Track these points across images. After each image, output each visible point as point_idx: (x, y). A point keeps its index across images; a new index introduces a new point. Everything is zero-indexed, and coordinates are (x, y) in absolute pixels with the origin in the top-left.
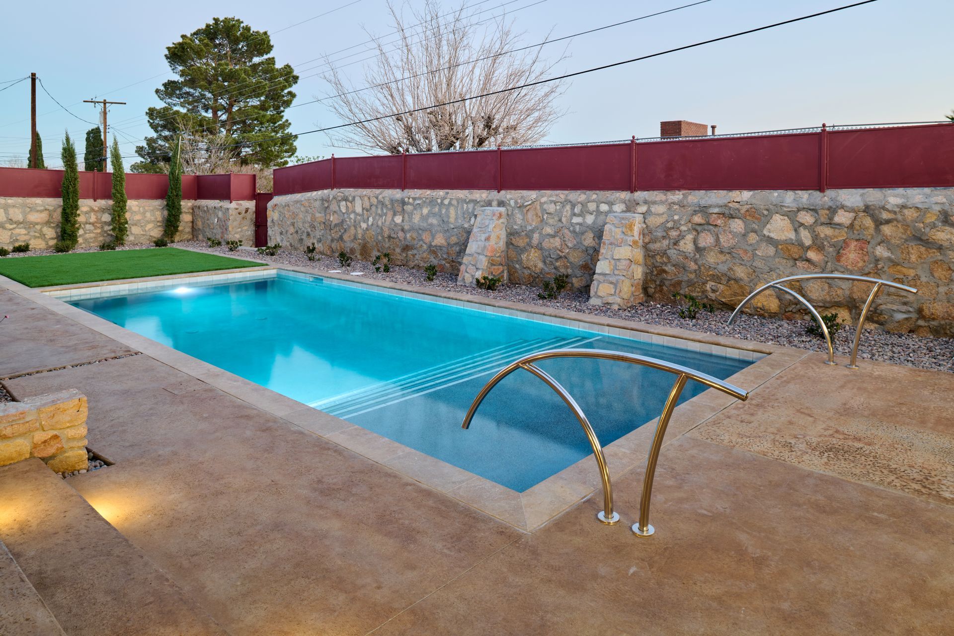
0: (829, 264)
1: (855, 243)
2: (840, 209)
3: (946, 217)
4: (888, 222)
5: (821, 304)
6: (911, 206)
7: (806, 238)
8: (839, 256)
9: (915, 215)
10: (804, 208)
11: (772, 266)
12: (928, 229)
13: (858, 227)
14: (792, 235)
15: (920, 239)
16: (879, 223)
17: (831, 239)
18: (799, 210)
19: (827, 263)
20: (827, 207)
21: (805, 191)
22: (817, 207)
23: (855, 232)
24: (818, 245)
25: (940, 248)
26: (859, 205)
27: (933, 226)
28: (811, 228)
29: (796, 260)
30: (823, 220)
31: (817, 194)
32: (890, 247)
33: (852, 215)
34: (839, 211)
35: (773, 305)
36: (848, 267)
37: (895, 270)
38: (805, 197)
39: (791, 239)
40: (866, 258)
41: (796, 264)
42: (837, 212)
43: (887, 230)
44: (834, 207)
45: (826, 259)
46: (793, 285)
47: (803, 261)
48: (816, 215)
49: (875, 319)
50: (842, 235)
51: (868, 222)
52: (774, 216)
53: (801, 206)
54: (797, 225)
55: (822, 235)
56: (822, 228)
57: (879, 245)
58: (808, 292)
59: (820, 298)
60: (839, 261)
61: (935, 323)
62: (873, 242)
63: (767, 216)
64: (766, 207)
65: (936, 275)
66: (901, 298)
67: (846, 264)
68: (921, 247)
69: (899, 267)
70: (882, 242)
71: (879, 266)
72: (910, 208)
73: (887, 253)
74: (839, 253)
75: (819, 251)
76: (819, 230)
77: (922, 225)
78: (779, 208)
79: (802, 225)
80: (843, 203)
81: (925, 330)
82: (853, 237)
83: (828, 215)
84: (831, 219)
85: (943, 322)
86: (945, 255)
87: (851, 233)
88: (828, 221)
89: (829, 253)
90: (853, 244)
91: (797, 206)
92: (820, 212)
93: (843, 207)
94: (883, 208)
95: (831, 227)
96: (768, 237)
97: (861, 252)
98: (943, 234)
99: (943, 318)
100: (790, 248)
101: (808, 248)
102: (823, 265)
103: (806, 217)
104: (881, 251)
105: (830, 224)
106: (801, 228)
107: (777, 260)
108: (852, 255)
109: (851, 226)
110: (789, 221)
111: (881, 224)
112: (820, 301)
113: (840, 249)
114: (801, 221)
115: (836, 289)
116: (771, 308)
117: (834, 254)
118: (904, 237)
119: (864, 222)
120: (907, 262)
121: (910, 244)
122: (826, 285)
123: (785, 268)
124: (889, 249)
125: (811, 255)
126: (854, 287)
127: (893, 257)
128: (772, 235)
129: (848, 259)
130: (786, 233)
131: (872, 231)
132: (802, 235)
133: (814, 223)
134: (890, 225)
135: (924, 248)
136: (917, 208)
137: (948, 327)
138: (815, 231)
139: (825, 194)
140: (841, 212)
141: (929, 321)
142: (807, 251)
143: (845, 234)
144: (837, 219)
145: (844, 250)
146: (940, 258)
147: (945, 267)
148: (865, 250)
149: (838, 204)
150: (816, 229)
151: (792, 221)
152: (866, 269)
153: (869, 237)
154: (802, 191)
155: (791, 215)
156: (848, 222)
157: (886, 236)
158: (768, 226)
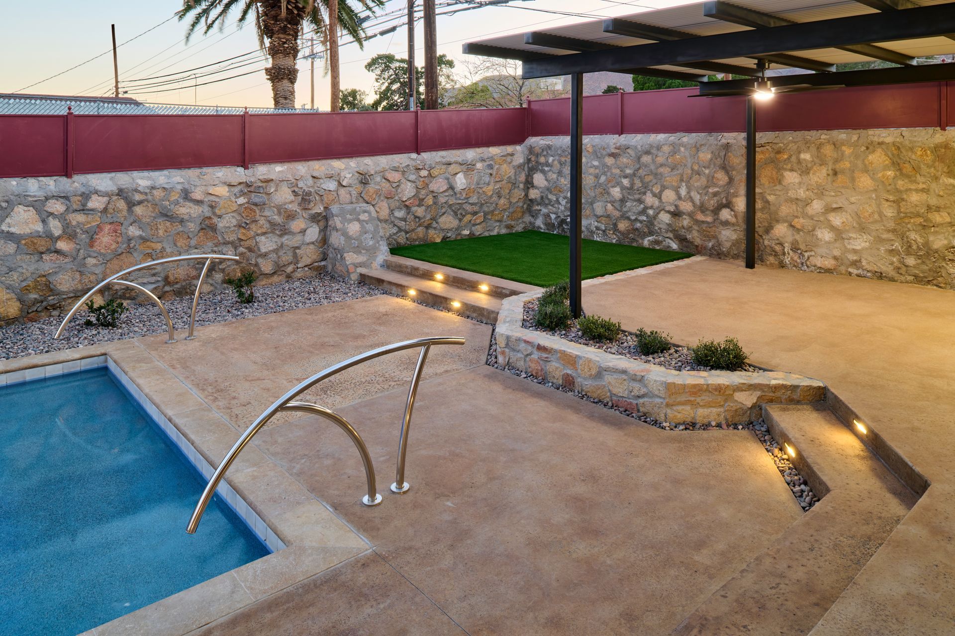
0: (82, 251)
1: (109, 226)
2: (93, 194)
3: (186, 195)
4: (140, 203)
5: (72, 295)
6: (159, 187)
7: (56, 227)
8: (92, 242)
9: (163, 194)
10: (54, 196)
11: (13, 266)
12: (172, 206)
13: (111, 211)
14: (39, 227)
15: (166, 216)
16: (131, 204)
17: (84, 225)
18: (47, 199)
19: (79, 250)
20: (80, 193)
21: (48, 178)
22: (69, 194)
23: (108, 215)
24: (69, 234)
25: (182, 221)
26: (113, 189)
27: (177, 203)
28: (61, 217)
29: (42, 253)
30: (75, 207)
31: (64, 179)
32: (141, 226)
33: (106, 199)
34: (93, 196)
35: (12, 310)
36: (101, 251)
37: (144, 246)
38: (51, 184)
39: (38, 232)
40: (119, 240)
41: (42, 258)
42: (90, 198)
43: (138, 210)
44: (87, 193)
45: (78, 247)
46: (38, 282)
47: (51, 253)
48: (68, 203)
49: (128, 295)
50: (94, 221)
51: (122, 204)
52: (15, 208)
53: (50, 194)
54: (44, 215)
55: (74, 223)
56: (73, 215)
57: (131, 225)
58: (58, 285)
59: (72, 289)
60: (92, 246)
61: (178, 286)
62: (126, 223)
63: (6, 208)
64: (6, 198)
65: (179, 244)
66: (150, 271)
67: (99, 248)
68: (167, 222)
69: (148, 243)
70: (134, 222)
71: (132, 245)
72: (158, 189)
73: (138, 232)
74: (92, 238)
75: (70, 239)
76: (71, 218)
77: (168, 203)
78: (23, 199)
79: (51, 214)
80: (97, 188)
81: (170, 294)
82: (107, 220)
83: (80, 201)
84: (84, 205)
85: (184, 284)
86: (185, 226)
87: (105, 217)
88: (81, 208)
89: (81, 240)
90: (107, 228)
91: (45, 195)
92: (73, 199)
93: (96, 192)
94: (136, 190)
95: (84, 214)
96: (8, 232)
97: (114, 234)
98: (184, 209)
99: (184, 280)
100: (36, 241)
101: (59, 238)
102: (74, 253)
103: (56, 206)
104: (134, 231)
105: (83, 210)
106: (50, 218)
107: (19, 257)
108: (105, 239)
109: (105, 210)
110: (35, 212)
111: (134, 205)
112: (71, 292)
113: (93, 235)
114: (50, 210)
115: (89, 275)
116: (9, 314)
117: (87, 241)
118: (153, 215)
119: (118, 205)
120: (155, 237)
121: (159, 221)
122: (78, 273)
123: (28, 265)
124: (140, 228)
125: (62, 245)
126: (107, 270)
127: (144, 234)
128: (12, 230)
129: (101, 243)
130: (31, 226)
131: (125, 213)
132: (51, 226)
133: (65, 211)
134: (141, 205)
135: (169, 223)
136: (164, 188)
137: (188, 287)
138: (66, 220)
139: (73, 179)
140: (94, 197)
141: (173, 285)
142: (56, 242)
143: (99, 219)
144: (90, 205)
145: (97, 235)
146: (181, 229)
147: (186, 236)
148: (119, 232)
149: (92, 189)
150: (67, 217)
151: (38, 211)
152: (120, 250)
153: (122, 219)
154: (46, 178)
155: (38, 205)
156: (102, 207)
157: (138, 217)
158: (8, 220)
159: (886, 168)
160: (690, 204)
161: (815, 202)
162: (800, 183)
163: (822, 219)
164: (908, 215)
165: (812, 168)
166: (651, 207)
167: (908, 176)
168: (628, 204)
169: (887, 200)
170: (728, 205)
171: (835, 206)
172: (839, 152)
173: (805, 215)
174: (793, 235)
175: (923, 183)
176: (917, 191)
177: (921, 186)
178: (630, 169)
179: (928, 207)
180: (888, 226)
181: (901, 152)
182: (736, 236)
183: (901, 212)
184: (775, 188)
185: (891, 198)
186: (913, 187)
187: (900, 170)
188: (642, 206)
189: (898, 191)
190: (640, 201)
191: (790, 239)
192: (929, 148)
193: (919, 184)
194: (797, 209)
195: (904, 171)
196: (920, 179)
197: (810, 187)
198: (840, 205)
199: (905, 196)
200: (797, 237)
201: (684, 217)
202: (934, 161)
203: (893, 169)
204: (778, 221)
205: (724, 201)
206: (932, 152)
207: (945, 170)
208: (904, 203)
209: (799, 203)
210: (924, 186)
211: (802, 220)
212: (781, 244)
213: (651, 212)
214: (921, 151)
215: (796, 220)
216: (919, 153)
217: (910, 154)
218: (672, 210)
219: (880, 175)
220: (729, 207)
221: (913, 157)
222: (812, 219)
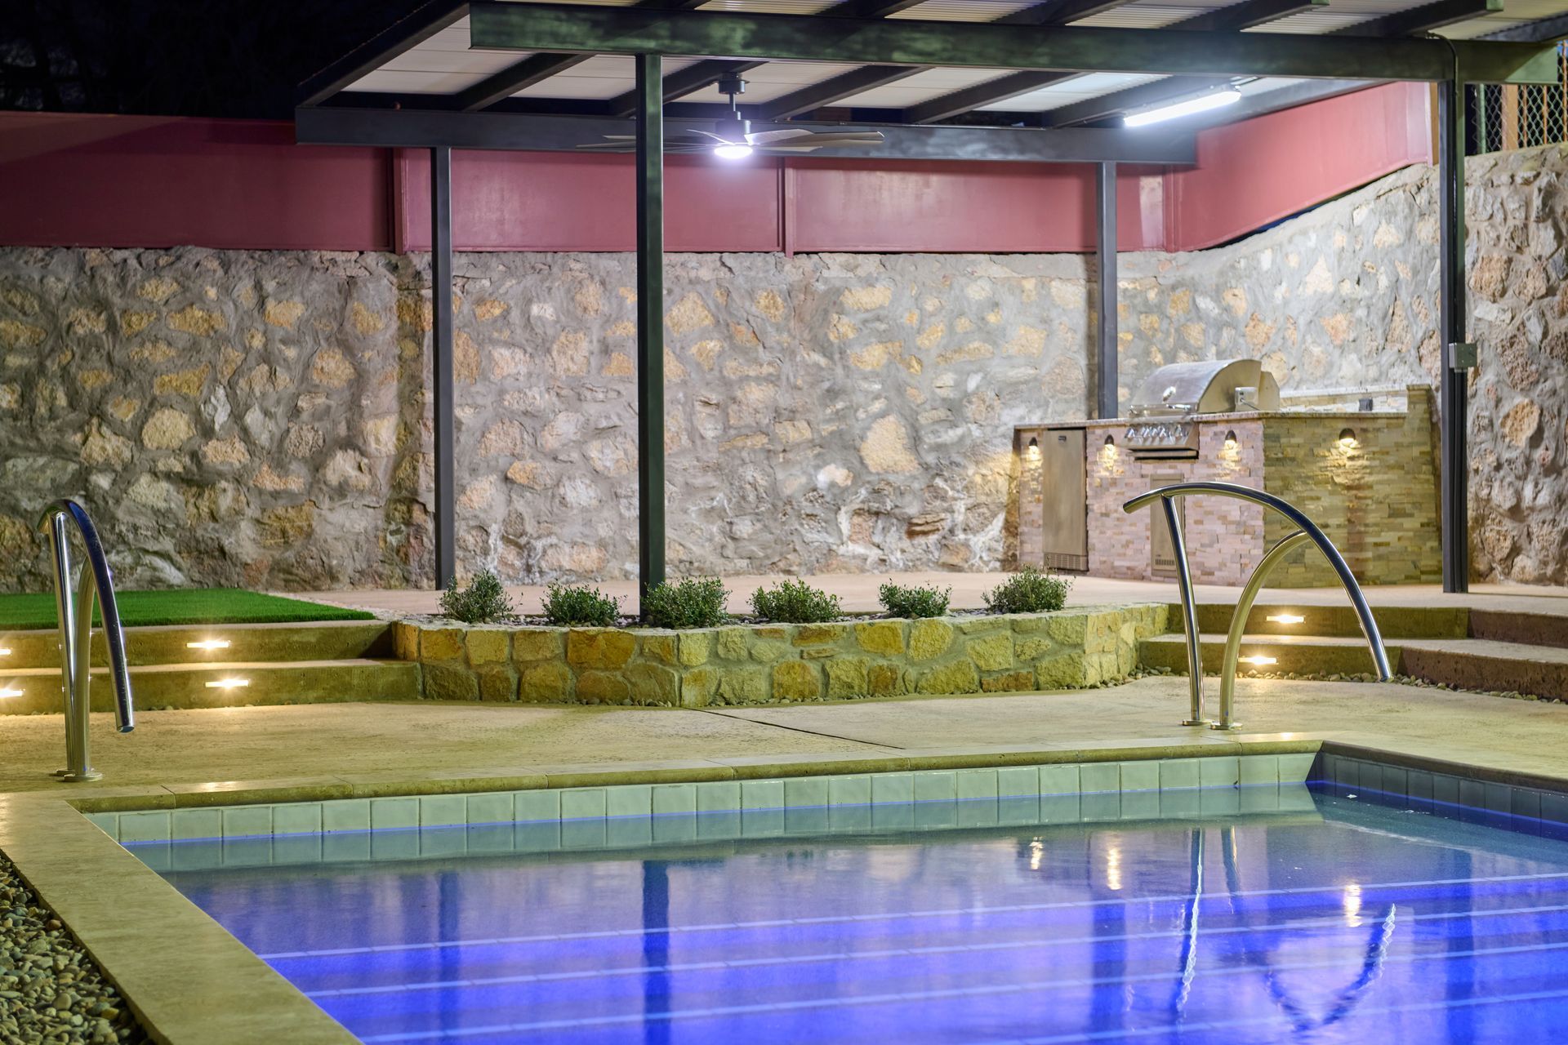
159: (704, 335)
160: (240, 446)
161: (562, 417)
162: (530, 375)
163: (575, 456)
164: (744, 431)
165: (555, 339)
166: (107, 467)
167: (745, 352)
168: (19, 464)
169: (707, 404)
170: (352, 442)
171: (604, 424)
172: (614, 301)
173: (538, 450)
174: (510, 501)
175: (770, 364)
176: (758, 379)
177: (767, 370)
178: (23, 352)
179: (776, 411)
180: (705, 458)
181: (733, 300)
182: (363, 524)
183: (730, 427)
184: (473, 389)
185: (714, 398)
186: (752, 373)
187: (730, 338)
188: (72, 467)
189: (726, 383)
190: (60, 452)
191: (500, 512)
192: (780, 291)
193: (761, 365)
194: (522, 438)
195: (738, 339)
196: (764, 356)
197: (552, 383)
198: (615, 421)
199: (739, 394)
200: (519, 505)
201: (223, 484)
202: (787, 319)
203: (716, 335)
204: (474, 471)
205: (342, 430)
206: (785, 300)
207: (806, 335)
208: (735, 407)
209: (527, 422)
210: (771, 370)
211: (530, 464)
212: (483, 530)
213: (103, 481)
214: (767, 297)
215: (517, 465)
216: (763, 302)
217: (748, 304)
218: (178, 468)
219: (694, 350)
220: (355, 448)
221: (754, 309)
222: (555, 459)
